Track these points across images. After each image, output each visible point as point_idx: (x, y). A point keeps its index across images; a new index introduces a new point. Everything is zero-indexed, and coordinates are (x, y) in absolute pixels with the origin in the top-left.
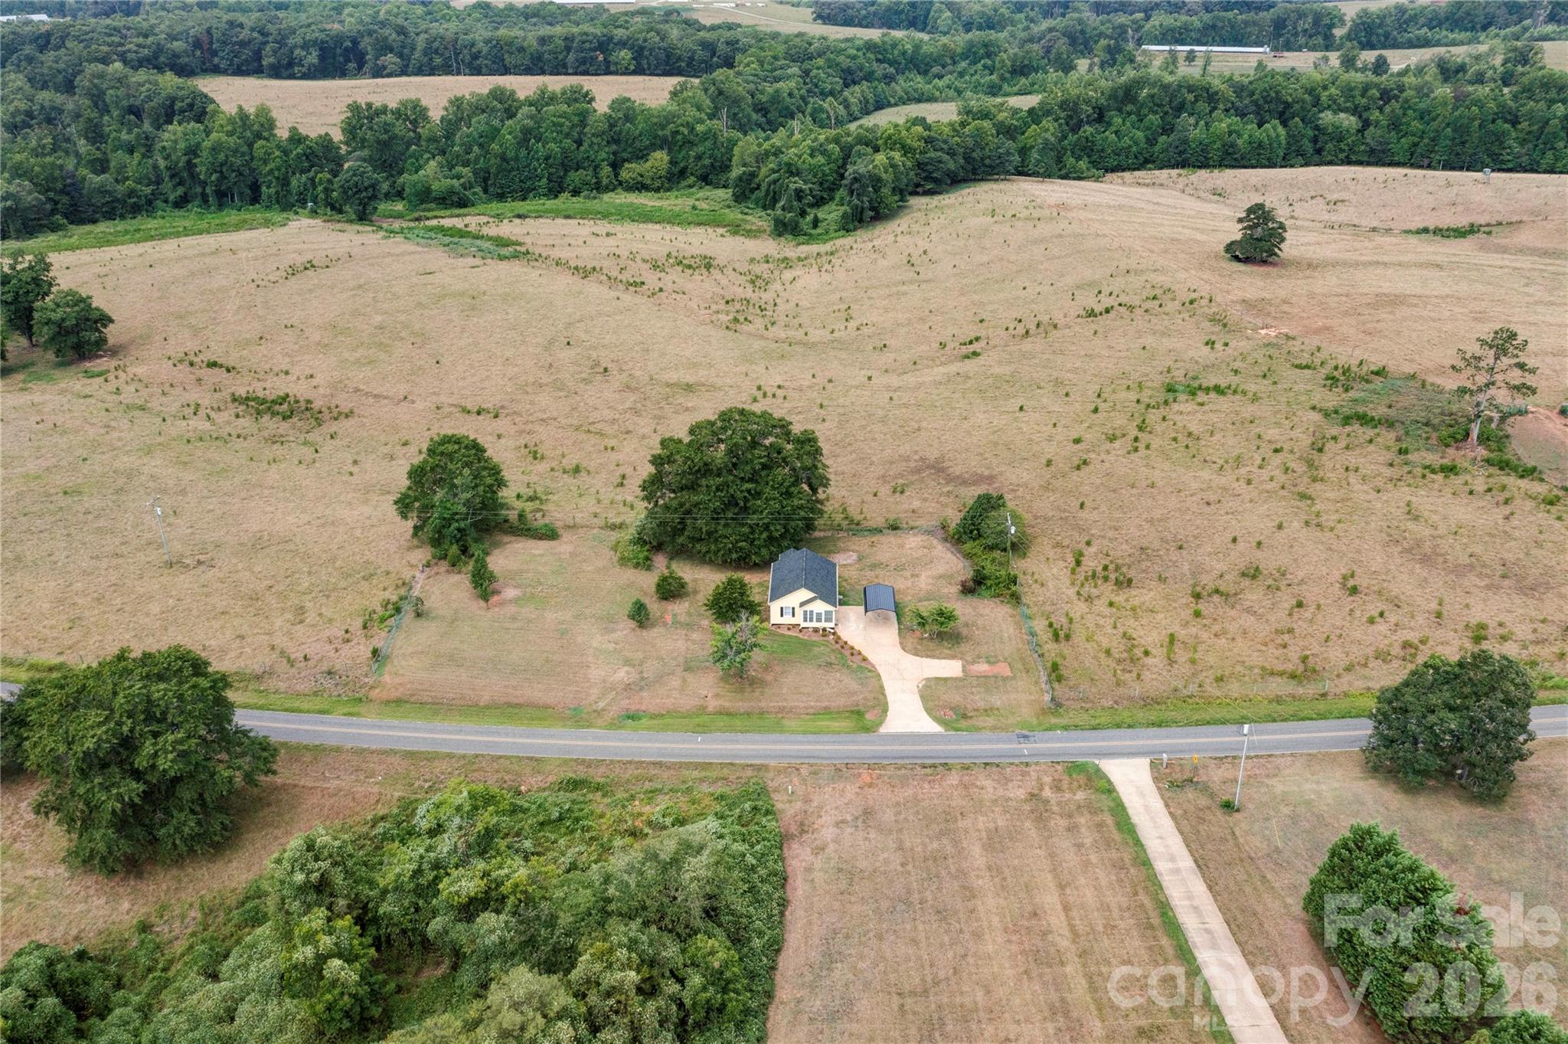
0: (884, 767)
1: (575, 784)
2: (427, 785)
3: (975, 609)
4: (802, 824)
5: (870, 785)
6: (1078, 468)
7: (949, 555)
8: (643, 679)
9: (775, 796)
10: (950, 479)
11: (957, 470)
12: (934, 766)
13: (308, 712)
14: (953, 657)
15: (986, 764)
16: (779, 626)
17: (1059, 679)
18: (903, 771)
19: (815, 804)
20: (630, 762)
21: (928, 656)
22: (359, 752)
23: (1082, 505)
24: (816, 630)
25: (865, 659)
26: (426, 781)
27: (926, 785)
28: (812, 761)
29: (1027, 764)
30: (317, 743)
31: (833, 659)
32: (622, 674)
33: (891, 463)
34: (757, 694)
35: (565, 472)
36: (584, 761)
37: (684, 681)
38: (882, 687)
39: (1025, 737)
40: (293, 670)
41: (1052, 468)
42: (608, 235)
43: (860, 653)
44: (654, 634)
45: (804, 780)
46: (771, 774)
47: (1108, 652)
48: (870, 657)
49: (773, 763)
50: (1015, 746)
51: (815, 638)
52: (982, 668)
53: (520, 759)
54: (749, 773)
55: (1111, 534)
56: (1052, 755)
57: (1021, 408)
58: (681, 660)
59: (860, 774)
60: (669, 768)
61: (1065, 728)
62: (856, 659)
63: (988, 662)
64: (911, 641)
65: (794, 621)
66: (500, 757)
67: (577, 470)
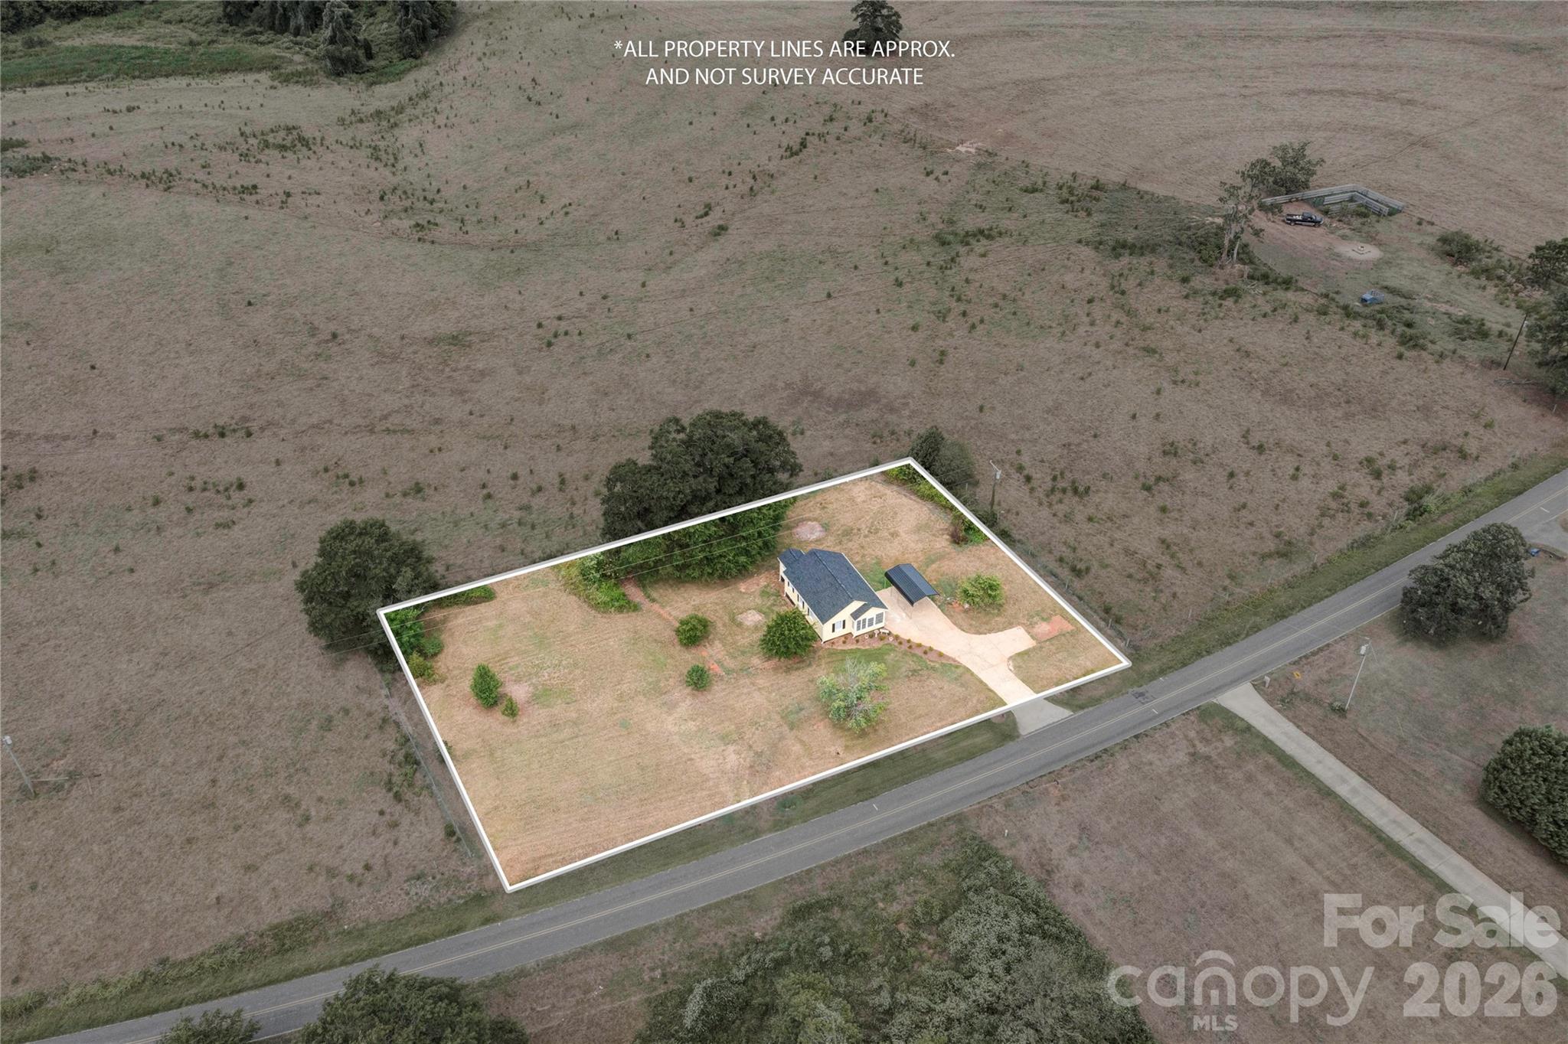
0: (1059, 774)
1: (805, 911)
2: (658, 974)
4: (1042, 865)
5: (1064, 798)
7: (905, 500)
8: (759, 754)
9: (998, 844)
12: (1097, 757)
14: (1010, 625)
15: (1136, 737)
16: (831, 641)
17: (1117, 620)
18: (1078, 772)
19: (1036, 838)
20: (837, 862)
21: (990, 631)
24: (871, 635)
25: (941, 655)
26: (653, 970)
27: (1107, 780)
28: (997, 791)
29: (1166, 724)
31: (913, 666)
32: (733, 758)
34: (882, 733)
36: (792, 878)
37: (802, 742)
38: (981, 682)
39: (1142, 695)
41: (918, 367)
42: (128, 108)
43: (931, 649)
44: (718, 692)
45: (1006, 816)
46: (973, 822)
47: (1130, 576)
48: (943, 651)
49: (965, 808)
50: (1142, 708)
51: (877, 645)
52: (1043, 628)
53: (725, 901)
54: (953, 828)
56: (1177, 707)
58: (778, 718)
59: (1046, 789)
60: (878, 853)
61: (1163, 672)
62: (930, 655)
63: (1043, 619)
64: (960, 617)
65: (845, 632)
66: (706, 909)
67: (418, 489)
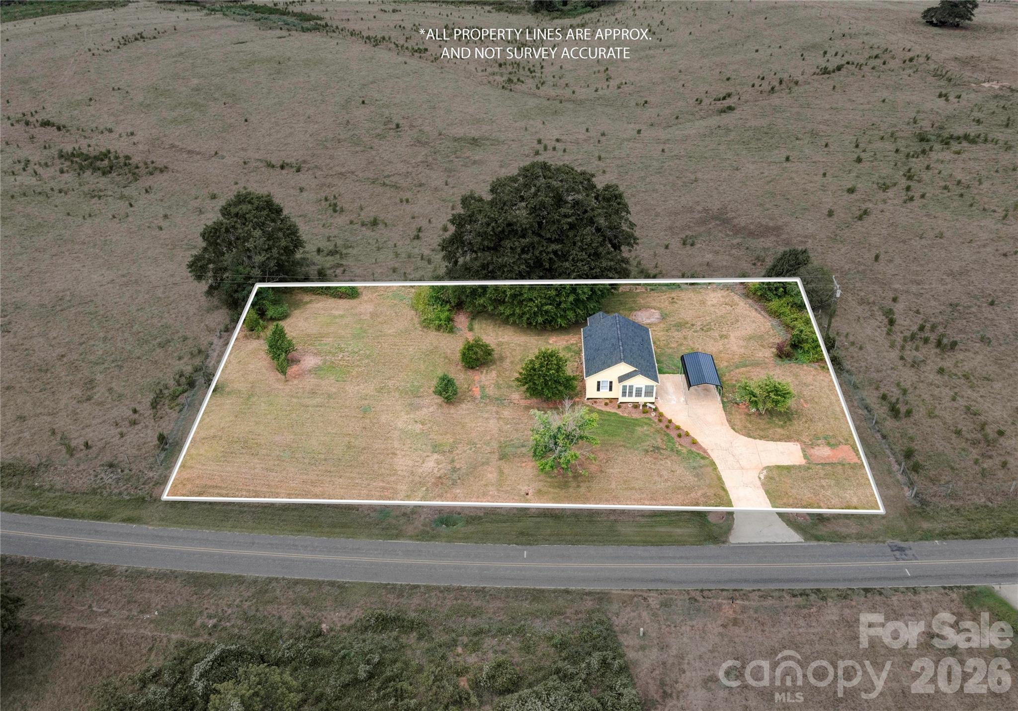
0: (745, 596)
1: (384, 622)
2: (211, 623)
3: (796, 376)
4: (662, 684)
5: (735, 622)
6: (860, 218)
7: (754, 313)
8: (454, 470)
9: (627, 641)
10: (737, 231)
11: (742, 221)
12: (804, 594)
13: (83, 517)
14: (788, 439)
15: (867, 590)
16: (595, 400)
17: (916, 468)
18: (770, 602)
19: (674, 651)
20: (448, 589)
21: (761, 438)
22: (134, 576)
23: (877, 258)
24: (636, 406)
25: (694, 443)
26: (210, 617)
27: (801, 622)
28: (661, 586)
29: (915, 591)
30: (88, 562)
31: (659, 443)
32: (432, 464)
33: (676, 214)
34: (583, 490)
35: (363, 225)
36: (394, 587)
37: (501, 472)
38: (720, 478)
39: (901, 549)
40: (72, 462)
41: (835, 218)
42: (394, 11)
43: (687, 435)
44: (462, 410)
45: (655, 615)
46: (615, 607)
47: (958, 433)
48: (699, 439)
49: (615, 589)
50: (893, 563)
51: (636, 415)
52: (823, 452)
53: (320, 584)
54: (589, 604)
55: (914, 288)
56: (940, 577)
57: (788, 159)
58: (495, 445)
59: (720, 606)
60: (494, 597)
61: (943, 535)
62: (683, 441)
63: (828, 444)
64: (738, 418)
65: (611, 395)
66: (296, 582)
67: (375, 223)
